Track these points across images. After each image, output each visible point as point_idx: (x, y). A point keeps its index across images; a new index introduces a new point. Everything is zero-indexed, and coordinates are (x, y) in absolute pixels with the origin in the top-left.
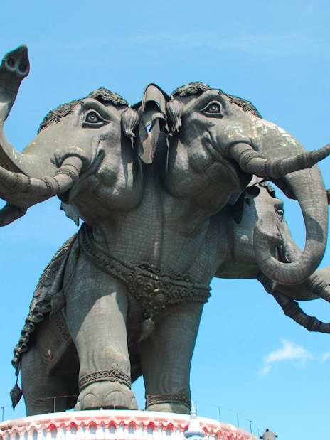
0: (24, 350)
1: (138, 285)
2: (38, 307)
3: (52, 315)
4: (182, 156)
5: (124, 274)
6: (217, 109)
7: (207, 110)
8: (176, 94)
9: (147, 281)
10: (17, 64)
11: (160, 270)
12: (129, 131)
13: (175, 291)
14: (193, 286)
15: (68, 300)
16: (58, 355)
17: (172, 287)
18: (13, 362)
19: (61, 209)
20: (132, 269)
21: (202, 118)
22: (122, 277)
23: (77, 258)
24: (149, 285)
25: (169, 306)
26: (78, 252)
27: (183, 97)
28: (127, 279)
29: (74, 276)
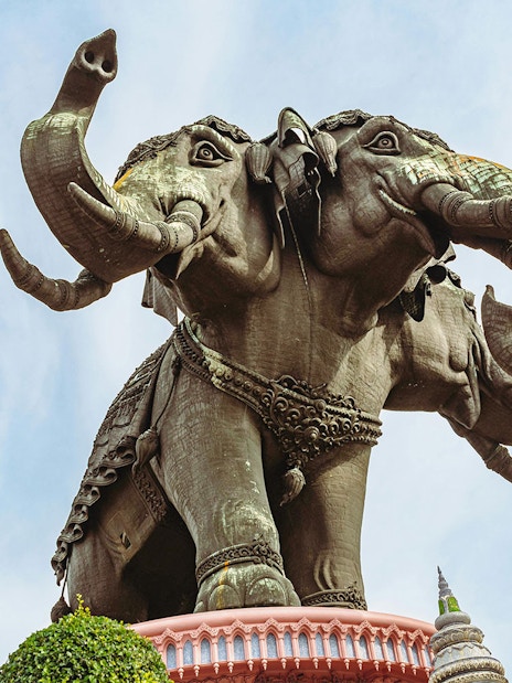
0: (78, 537)
1: (278, 413)
2: (107, 459)
3: (138, 467)
4: (339, 214)
5: (256, 395)
6: (390, 143)
7: (375, 145)
8: (323, 127)
9: (291, 406)
10: (100, 60)
11: (310, 389)
12: (260, 175)
13: (334, 423)
14: (359, 416)
15: (164, 440)
16: (138, 539)
17: (329, 416)
18: (54, 563)
19: (145, 304)
20: (269, 386)
21: (369, 156)
22: (254, 400)
23: (177, 375)
24: (295, 413)
25: (324, 446)
26: (178, 366)
27: (333, 130)
28: (261, 403)
29: (173, 402)
